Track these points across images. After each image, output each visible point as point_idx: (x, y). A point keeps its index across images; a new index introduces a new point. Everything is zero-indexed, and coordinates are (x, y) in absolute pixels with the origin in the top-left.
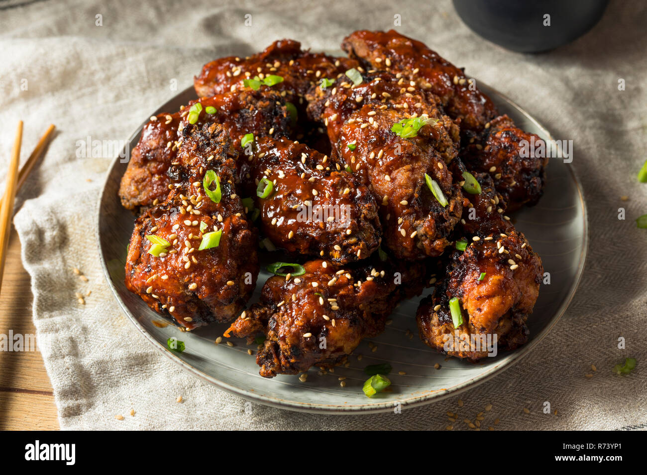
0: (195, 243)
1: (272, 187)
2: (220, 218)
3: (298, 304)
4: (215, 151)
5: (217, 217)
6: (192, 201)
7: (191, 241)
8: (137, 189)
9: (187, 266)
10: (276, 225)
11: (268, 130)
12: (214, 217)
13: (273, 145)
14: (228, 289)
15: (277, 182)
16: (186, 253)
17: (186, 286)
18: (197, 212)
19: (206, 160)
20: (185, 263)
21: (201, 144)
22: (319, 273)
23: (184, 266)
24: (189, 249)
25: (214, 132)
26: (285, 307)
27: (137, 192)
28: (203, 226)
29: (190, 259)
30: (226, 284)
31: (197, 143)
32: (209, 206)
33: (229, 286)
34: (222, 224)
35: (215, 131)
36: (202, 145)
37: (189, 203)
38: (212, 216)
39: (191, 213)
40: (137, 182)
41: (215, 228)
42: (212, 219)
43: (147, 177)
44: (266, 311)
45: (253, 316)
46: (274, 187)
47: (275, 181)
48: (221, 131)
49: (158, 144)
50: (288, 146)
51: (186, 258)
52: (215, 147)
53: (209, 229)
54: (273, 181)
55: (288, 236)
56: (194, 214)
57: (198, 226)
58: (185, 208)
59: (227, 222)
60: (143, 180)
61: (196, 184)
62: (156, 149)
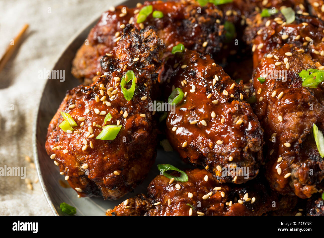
0: (97, 130)
1: (182, 99)
2: (125, 115)
3: (171, 209)
4: (142, 55)
5: (124, 112)
6: (108, 93)
7: (94, 128)
8: (85, 63)
9: (84, 148)
10: (176, 131)
11: (203, 42)
12: (121, 112)
13: (195, 61)
14: (114, 177)
15: (187, 95)
16: (86, 137)
17: (81, 164)
18: (108, 104)
19: (132, 61)
20: (83, 145)
21: (133, 44)
22: (199, 184)
23: (82, 147)
24: (91, 134)
25: (147, 37)
26: (160, 208)
27: (84, 66)
28: (108, 118)
29: (88, 144)
30: (113, 173)
31: (131, 43)
32: (121, 101)
33: (114, 175)
34: (125, 120)
35: (149, 36)
36: (135, 46)
37: (105, 94)
38: (121, 110)
39: (103, 103)
40: (86, 57)
41: (118, 122)
42: (119, 113)
43: (95, 55)
44: (146, 204)
45: (134, 205)
46: (184, 98)
47: (186, 93)
48: (154, 38)
49: (109, 31)
50: (206, 66)
51: (85, 142)
52: (144, 51)
53: (113, 122)
54: (184, 92)
55: (182, 144)
56: (105, 105)
57: (105, 116)
58: (101, 97)
59: (130, 119)
60: (91, 57)
61: (116, 79)
62: (107, 35)
